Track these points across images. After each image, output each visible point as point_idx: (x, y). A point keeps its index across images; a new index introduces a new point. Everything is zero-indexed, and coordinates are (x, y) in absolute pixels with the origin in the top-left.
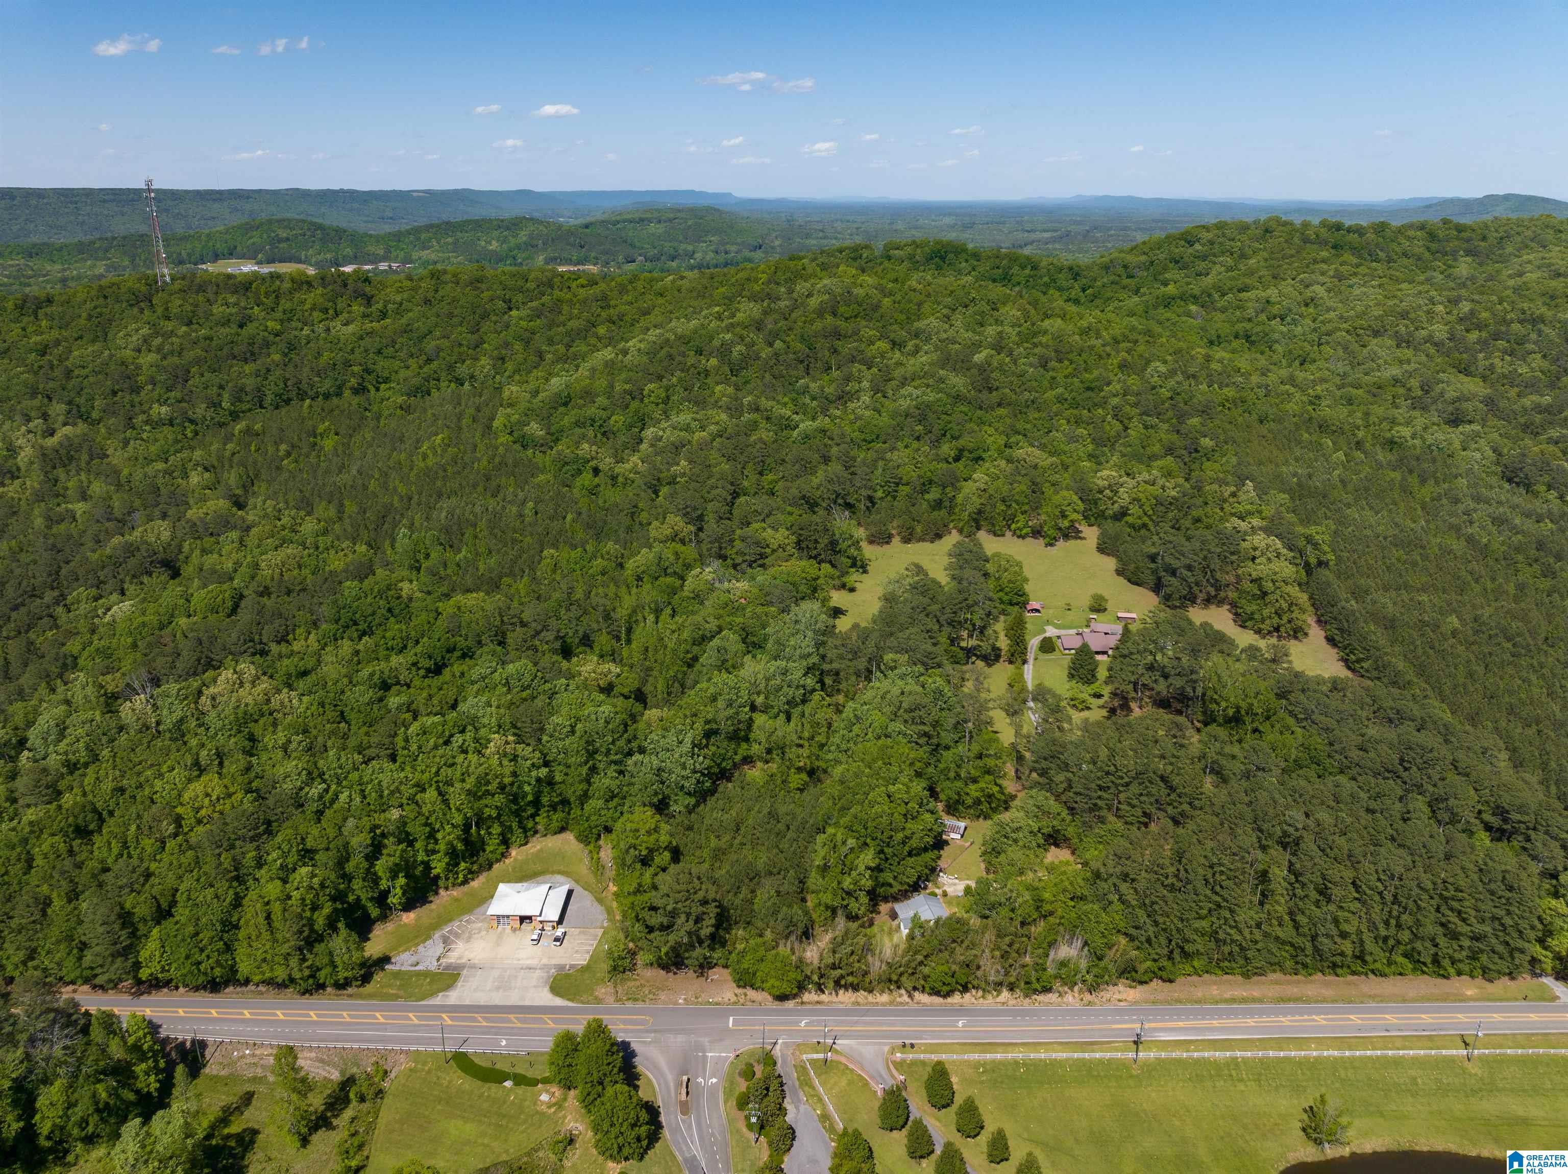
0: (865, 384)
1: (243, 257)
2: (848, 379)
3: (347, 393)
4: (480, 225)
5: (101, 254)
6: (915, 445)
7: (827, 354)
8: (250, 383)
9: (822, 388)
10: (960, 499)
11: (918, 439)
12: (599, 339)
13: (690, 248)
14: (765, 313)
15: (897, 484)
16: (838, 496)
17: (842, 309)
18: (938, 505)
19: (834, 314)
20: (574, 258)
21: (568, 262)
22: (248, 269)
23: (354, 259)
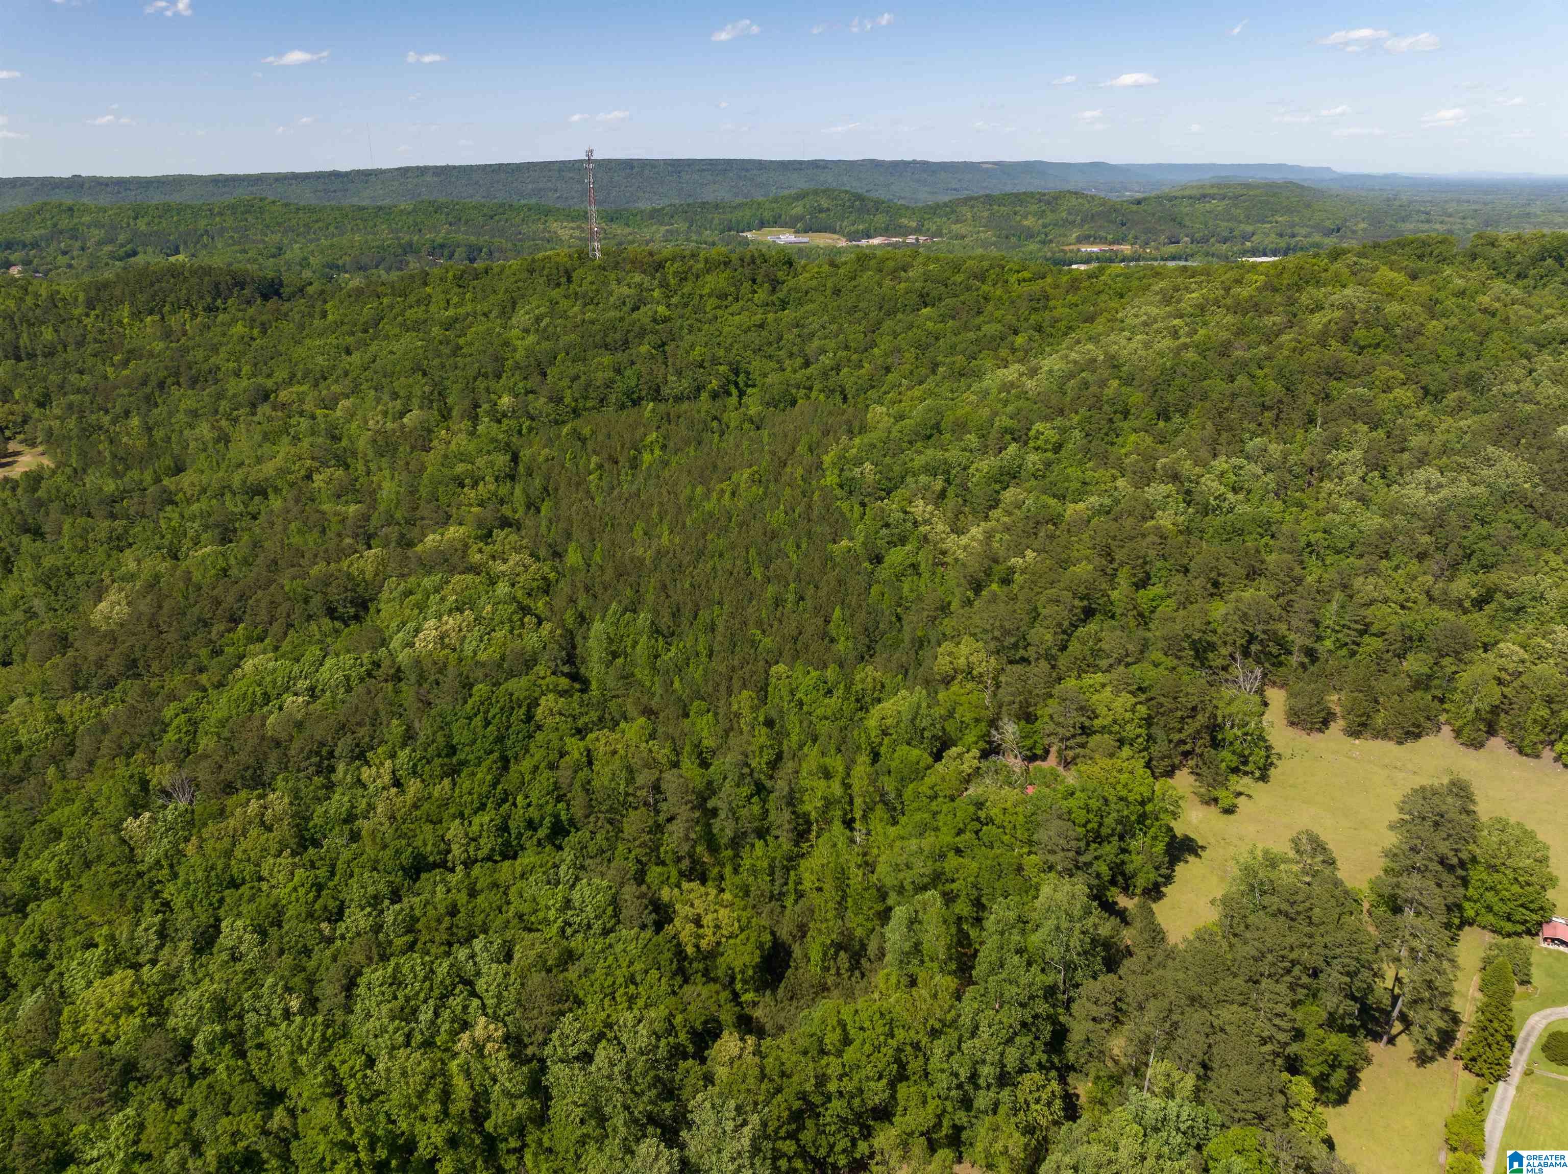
0: (1356, 454)
1: (785, 225)
2: (1335, 443)
3: (704, 396)
4: (1020, 199)
5: (666, 219)
6: (1414, 566)
7: (1311, 399)
8: (600, 377)
9: (1285, 456)
10: (1465, 679)
11: (1422, 557)
12: (1014, 350)
13: (1249, 229)
14: (1241, 332)
15: (1362, 633)
16: (1252, 638)
17: (1359, 333)
18: (1421, 683)
19: (1345, 340)
20: (1110, 237)
21: (1103, 240)
22: (786, 238)
23: (886, 231)
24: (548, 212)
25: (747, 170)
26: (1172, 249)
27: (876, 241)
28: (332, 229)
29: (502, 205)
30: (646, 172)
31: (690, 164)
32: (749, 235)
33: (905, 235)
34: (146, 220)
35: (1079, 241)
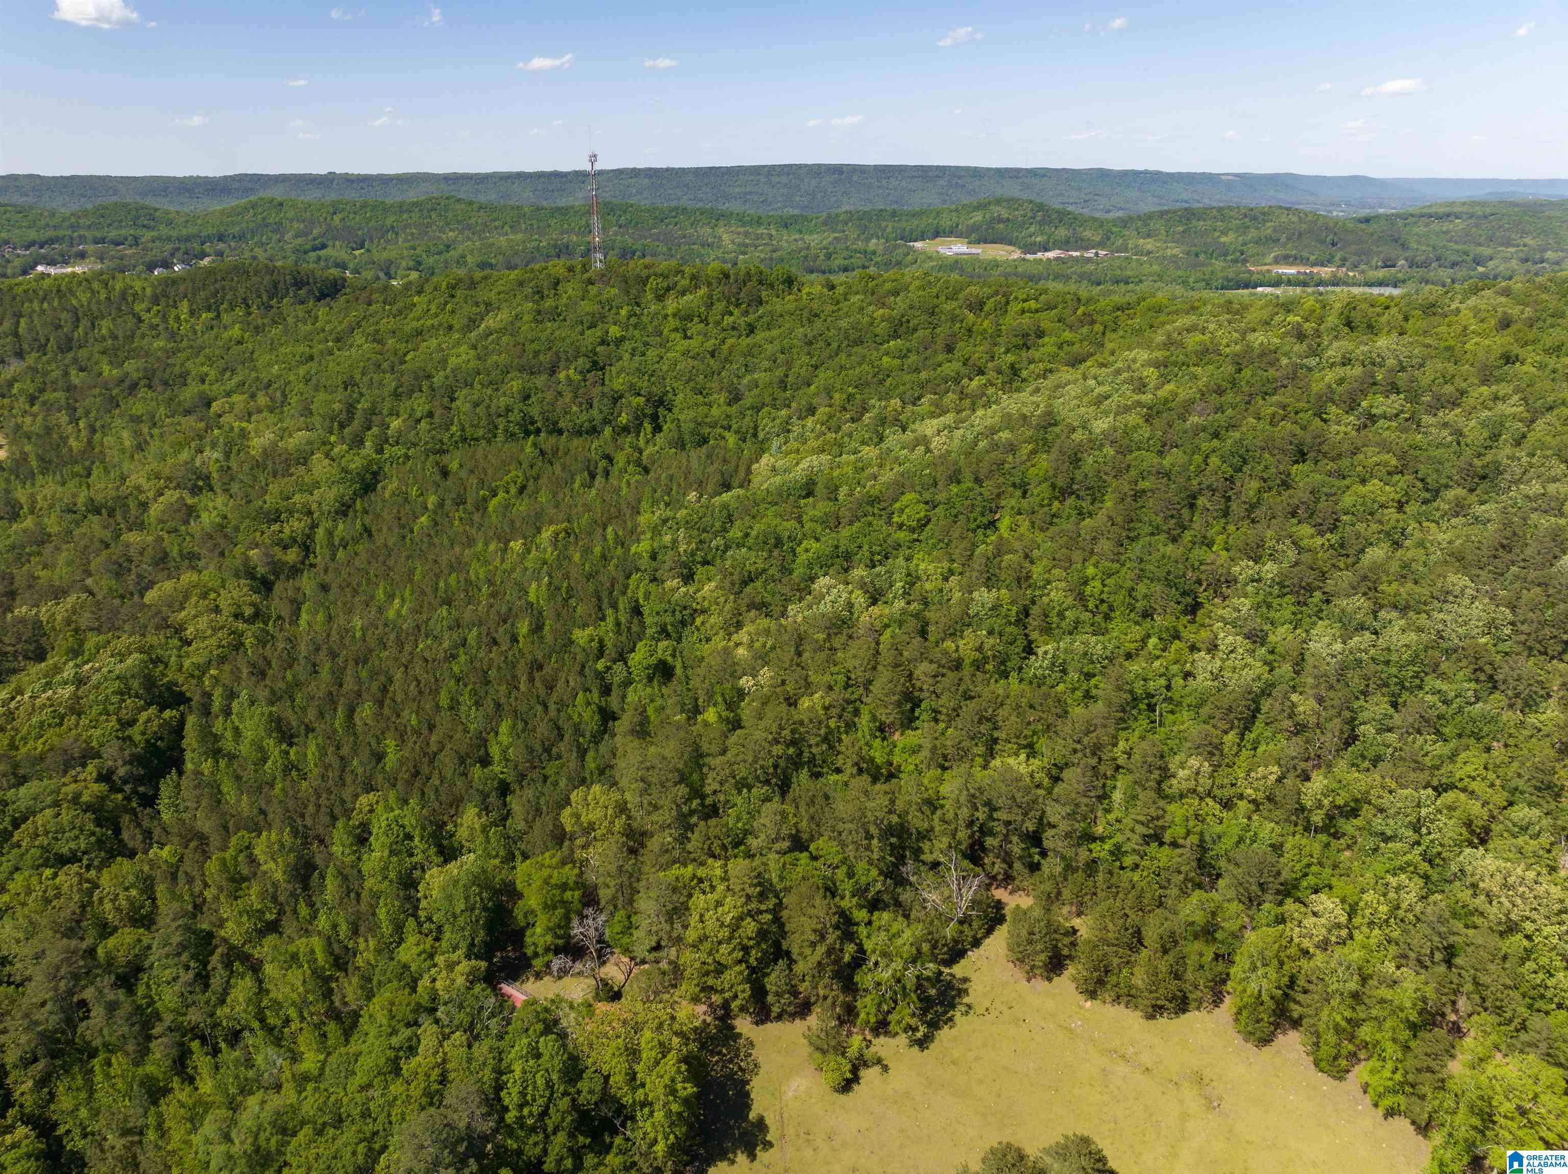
1: (960, 235)
4: (1223, 213)
20: (1312, 258)
21: (1305, 261)
22: (957, 248)
23: (1066, 244)
24: (721, 217)
25: (960, 177)
26: (1381, 274)
27: (1051, 255)
28: (507, 228)
29: (676, 209)
30: (855, 178)
31: (900, 170)
32: (918, 245)
33: (1087, 249)
34: (341, 216)
35: (1277, 261)
